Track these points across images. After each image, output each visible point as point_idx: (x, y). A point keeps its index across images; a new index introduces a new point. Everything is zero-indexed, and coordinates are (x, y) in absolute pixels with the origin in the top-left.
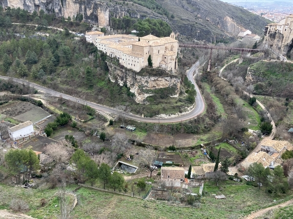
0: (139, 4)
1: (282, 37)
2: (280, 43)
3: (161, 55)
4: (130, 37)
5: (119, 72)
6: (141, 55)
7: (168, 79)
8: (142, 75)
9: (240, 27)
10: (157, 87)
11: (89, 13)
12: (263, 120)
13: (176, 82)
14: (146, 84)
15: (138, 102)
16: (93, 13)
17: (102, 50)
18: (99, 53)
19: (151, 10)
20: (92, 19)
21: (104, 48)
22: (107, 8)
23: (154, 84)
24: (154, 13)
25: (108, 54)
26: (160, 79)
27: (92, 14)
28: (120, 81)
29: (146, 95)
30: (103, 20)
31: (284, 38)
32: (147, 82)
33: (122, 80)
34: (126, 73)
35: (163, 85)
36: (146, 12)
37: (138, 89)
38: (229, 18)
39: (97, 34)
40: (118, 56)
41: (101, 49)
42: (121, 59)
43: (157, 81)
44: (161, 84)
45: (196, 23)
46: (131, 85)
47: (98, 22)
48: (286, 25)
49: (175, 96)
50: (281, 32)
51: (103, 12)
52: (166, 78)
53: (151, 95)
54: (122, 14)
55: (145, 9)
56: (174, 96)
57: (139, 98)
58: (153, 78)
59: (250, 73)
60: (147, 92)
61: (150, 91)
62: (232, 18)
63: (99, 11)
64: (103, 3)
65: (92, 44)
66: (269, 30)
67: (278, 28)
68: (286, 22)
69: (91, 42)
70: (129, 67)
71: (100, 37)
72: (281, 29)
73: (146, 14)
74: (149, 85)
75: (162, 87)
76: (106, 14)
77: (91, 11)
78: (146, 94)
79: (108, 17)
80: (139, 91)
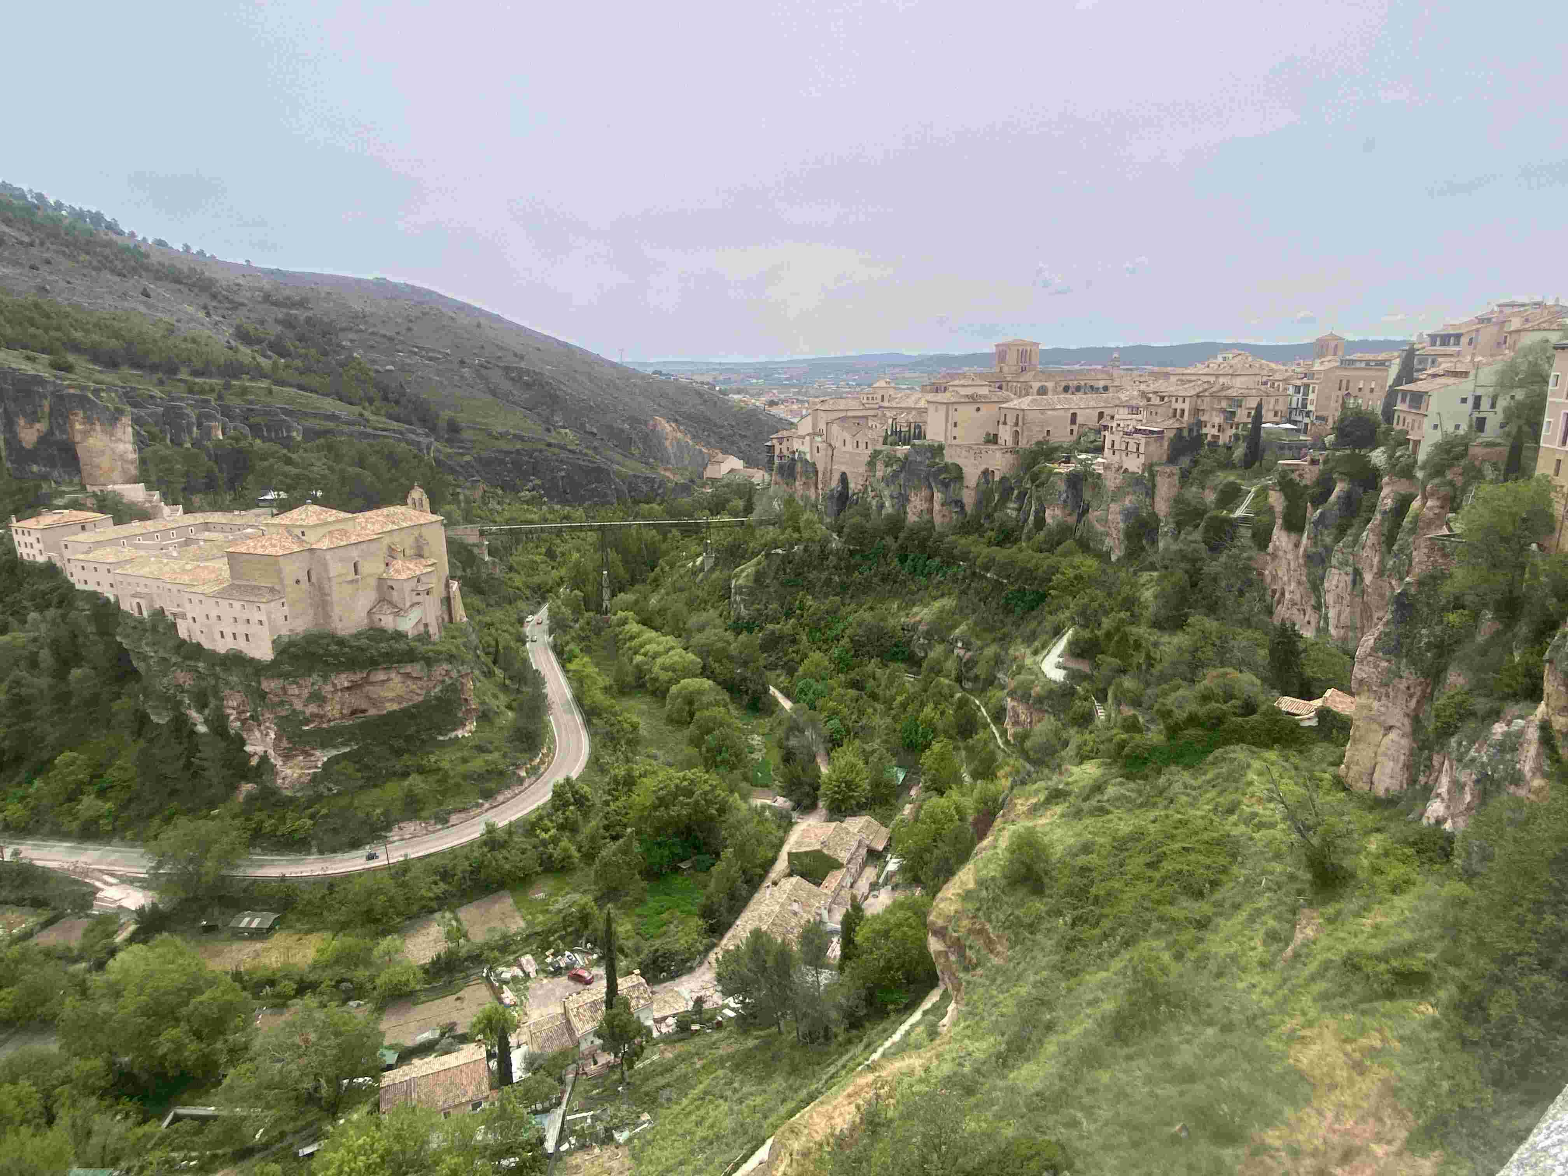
0: (301, 387)
1: (811, 469)
2: (813, 490)
3: (373, 582)
4: (239, 521)
5: (184, 678)
6: (272, 590)
7: (415, 669)
8: (286, 676)
9: (704, 450)
10: (372, 712)
11: (29, 435)
12: (788, 757)
13: (454, 674)
14: (312, 709)
15: (289, 793)
16: (51, 432)
17: (99, 589)
18: (80, 604)
19: (357, 409)
20: (51, 462)
21: (108, 579)
22: (120, 412)
23: (355, 701)
24: (372, 418)
25: (125, 606)
26: (381, 676)
27: (44, 440)
28: (193, 714)
29: (322, 757)
30: (105, 462)
31: (820, 475)
32: (317, 698)
33: (202, 706)
34: (217, 678)
35: (399, 699)
36: (333, 417)
37: (278, 738)
38: (663, 422)
39: (67, 525)
40: (170, 609)
41: (91, 587)
42: (184, 616)
43: (368, 688)
44: (391, 695)
45: (549, 445)
46: (244, 722)
47: (79, 471)
48: (815, 434)
49: (460, 733)
50: (808, 457)
51: (98, 428)
52: (408, 668)
53: (347, 750)
54: (207, 433)
55: (329, 405)
56: (453, 735)
57: (289, 772)
58: (343, 680)
59: (738, 598)
60: (325, 738)
61: (341, 734)
62: (676, 421)
63: (78, 426)
64: (96, 392)
65: (51, 570)
66: (777, 452)
67: (796, 445)
68: (814, 425)
69: (41, 559)
70: (222, 647)
71: (82, 537)
72: (803, 447)
73: (331, 425)
74: (332, 710)
75: (395, 707)
76: (119, 433)
77: (41, 427)
78: (318, 753)
79: (130, 447)
80: (285, 744)
